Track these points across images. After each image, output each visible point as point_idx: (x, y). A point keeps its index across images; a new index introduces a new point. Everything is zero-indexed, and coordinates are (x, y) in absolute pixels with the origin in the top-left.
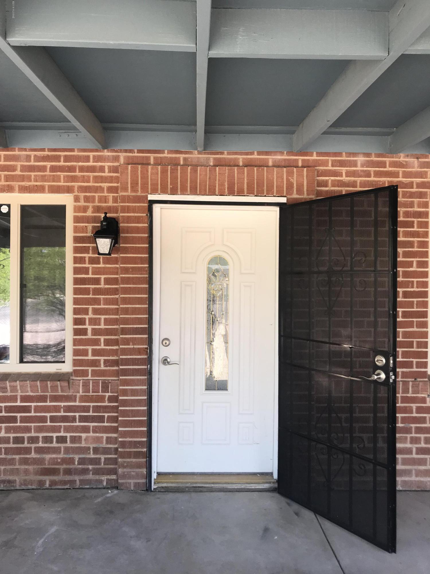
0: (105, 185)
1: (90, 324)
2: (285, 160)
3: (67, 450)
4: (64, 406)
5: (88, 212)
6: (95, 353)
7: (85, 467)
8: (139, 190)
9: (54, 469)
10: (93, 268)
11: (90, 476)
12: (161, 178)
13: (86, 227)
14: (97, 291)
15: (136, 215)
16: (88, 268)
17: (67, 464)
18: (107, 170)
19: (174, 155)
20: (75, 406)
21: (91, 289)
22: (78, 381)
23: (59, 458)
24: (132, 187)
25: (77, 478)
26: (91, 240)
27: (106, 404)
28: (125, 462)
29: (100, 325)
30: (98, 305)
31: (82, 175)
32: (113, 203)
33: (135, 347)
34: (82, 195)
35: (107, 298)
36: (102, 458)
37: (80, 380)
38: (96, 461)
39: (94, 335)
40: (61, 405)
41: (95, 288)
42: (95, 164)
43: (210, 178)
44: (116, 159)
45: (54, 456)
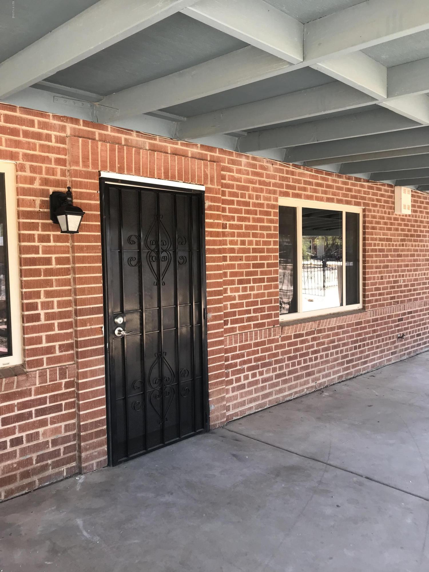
0: (53, 156)
1: (42, 309)
2: (199, 153)
3: (23, 452)
4: (18, 403)
5: (35, 184)
6: (50, 339)
7: (45, 463)
8: (90, 165)
9: (9, 477)
10: (43, 246)
11: (50, 471)
12: (110, 156)
13: (33, 200)
14: (49, 272)
15: (88, 191)
16: (38, 246)
17: (23, 467)
18: (53, 140)
19: (116, 135)
20: (31, 400)
21: (42, 270)
22: (34, 373)
23: (15, 463)
24: (83, 162)
25: (35, 478)
26: (40, 215)
27: (63, 391)
28: (87, 445)
29: (53, 308)
30: (51, 287)
31: (27, 142)
32: (61, 176)
33: (93, 327)
34: (28, 164)
35: (59, 279)
36: (61, 448)
37: (36, 371)
38: (56, 453)
39: (48, 320)
40: (15, 403)
41: (46, 269)
42: (41, 131)
43: (150, 162)
44: (63, 129)
45: (9, 462)
